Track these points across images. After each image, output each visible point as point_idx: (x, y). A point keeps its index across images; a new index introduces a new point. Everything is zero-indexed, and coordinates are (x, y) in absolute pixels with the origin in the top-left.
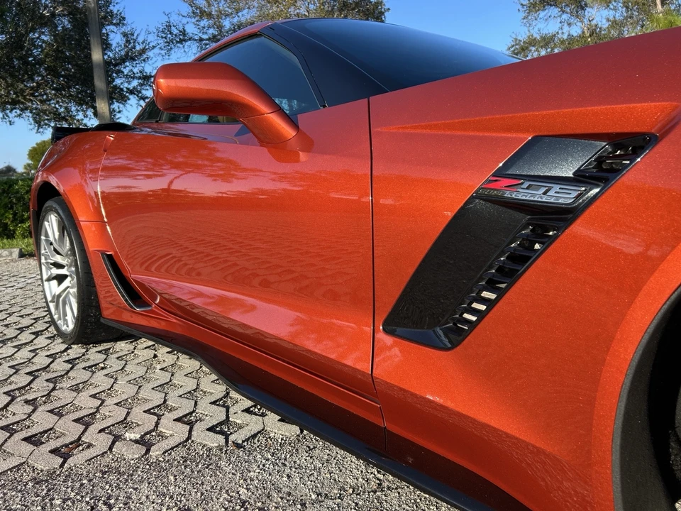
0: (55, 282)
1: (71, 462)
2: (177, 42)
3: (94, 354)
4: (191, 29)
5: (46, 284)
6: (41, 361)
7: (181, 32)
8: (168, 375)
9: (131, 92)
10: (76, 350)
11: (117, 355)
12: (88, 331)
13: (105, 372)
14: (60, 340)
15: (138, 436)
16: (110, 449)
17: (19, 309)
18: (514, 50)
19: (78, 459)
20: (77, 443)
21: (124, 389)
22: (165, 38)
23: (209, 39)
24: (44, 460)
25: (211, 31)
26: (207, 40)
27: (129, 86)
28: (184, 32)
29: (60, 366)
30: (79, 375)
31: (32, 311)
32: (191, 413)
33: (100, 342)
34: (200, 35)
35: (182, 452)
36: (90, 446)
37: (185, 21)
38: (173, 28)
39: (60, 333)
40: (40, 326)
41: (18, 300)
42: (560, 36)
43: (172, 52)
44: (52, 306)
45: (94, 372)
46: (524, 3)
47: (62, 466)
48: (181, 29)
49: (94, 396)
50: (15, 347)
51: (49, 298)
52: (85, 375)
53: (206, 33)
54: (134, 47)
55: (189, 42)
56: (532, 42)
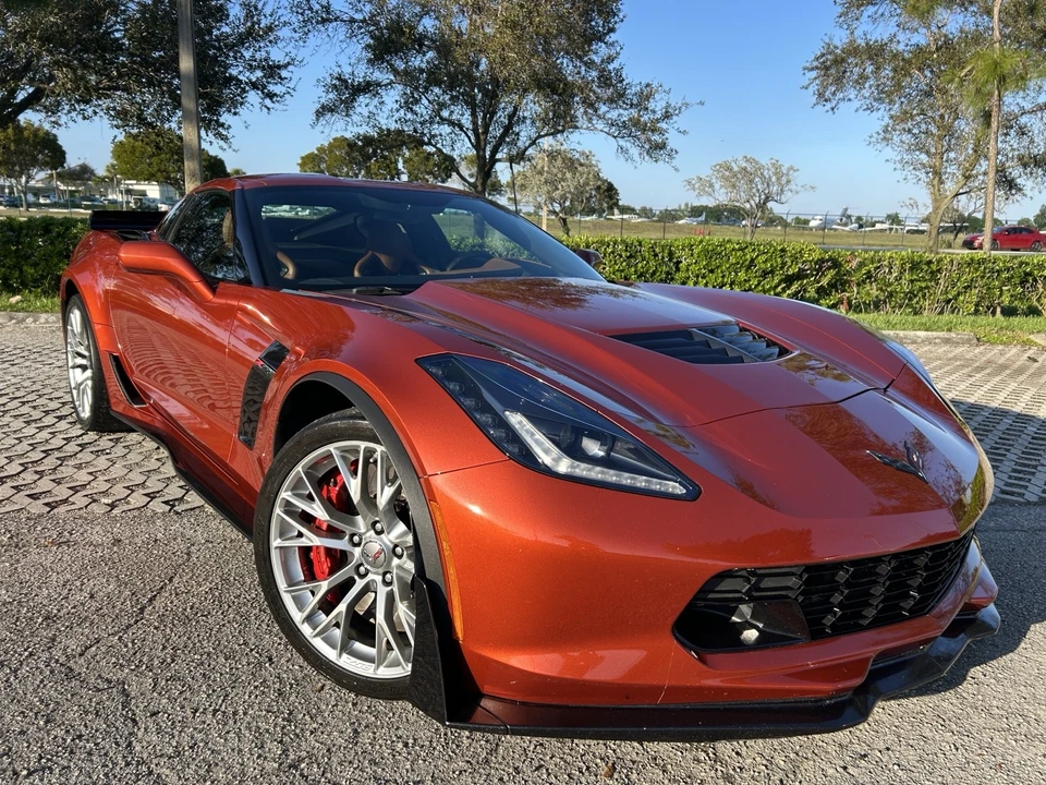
0: (79, 370)
1: (55, 511)
2: (317, 23)
3: (105, 441)
5: (71, 370)
6: (57, 442)
7: (323, 7)
8: (159, 464)
9: (254, 86)
10: (92, 436)
11: (124, 444)
12: (101, 420)
13: (109, 456)
14: (80, 426)
15: (110, 501)
16: (86, 507)
17: (51, 391)
18: (824, 62)
19: (62, 509)
20: (65, 501)
21: (118, 470)
22: (302, 14)
23: (364, 21)
24: (37, 508)
26: (362, 21)
27: (252, 76)
28: (327, 9)
29: (72, 448)
30: (86, 456)
31: (62, 394)
32: (158, 492)
33: (114, 432)
34: (352, 13)
35: (136, 513)
36: (74, 503)
38: (312, 2)
39: (80, 420)
40: (64, 411)
41: (53, 381)
42: (894, 46)
43: (310, 35)
44: (75, 392)
45: (98, 456)
47: (49, 512)
48: (325, 3)
49: (91, 474)
50: (37, 428)
51: (73, 386)
52: (90, 457)
53: (361, 10)
54: (258, 23)
55: (335, 24)
56: (853, 50)
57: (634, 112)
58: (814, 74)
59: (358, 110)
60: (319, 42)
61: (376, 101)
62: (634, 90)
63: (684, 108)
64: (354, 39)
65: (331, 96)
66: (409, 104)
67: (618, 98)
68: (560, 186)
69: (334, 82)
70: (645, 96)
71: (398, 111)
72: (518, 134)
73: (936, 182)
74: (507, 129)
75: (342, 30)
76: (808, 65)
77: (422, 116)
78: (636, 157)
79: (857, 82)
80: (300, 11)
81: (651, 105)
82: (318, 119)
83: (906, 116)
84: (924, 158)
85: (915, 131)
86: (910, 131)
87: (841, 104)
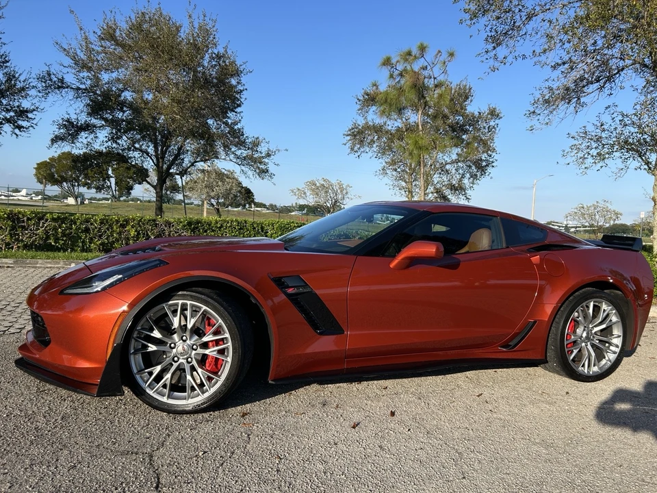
2: (55, 88)
4: (70, 79)
7: (59, 80)
9: (8, 121)
18: (353, 133)
22: (45, 82)
23: (86, 89)
25: (89, 82)
26: (84, 89)
27: (7, 115)
28: (62, 81)
34: (78, 84)
37: (65, 70)
38: (52, 76)
42: (386, 127)
43: (50, 95)
46: (360, 98)
48: (60, 77)
53: (84, 83)
54: (15, 85)
55: (66, 90)
56: (367, 127)
57: (250, 152)
58: (349, 138)
59: (80, 140)
60: (55, 99)
61: (92, 136)
62: (250, 140)
63: (277, 152)
64: (79, 99)
65: (62, 131)
66: (114, 139)
67: (241, 144)
68: (215, 190)
69: (64, 123)
70: (256, 144)
71: (107, 142)
72: (183, 159)
73: (410, 196)
74: (177, 156)
75: (71, 94)
76: (346, 133)
77: (122, 146)
78: (251, 176)
79: (369, 144)
80: (43, 80)
81: (259, 149)
82: (52, 144)
83: (393, 163)
84: (404, 184)
85: (399, 170)
86: (396, 170)
87: (363, 154)
